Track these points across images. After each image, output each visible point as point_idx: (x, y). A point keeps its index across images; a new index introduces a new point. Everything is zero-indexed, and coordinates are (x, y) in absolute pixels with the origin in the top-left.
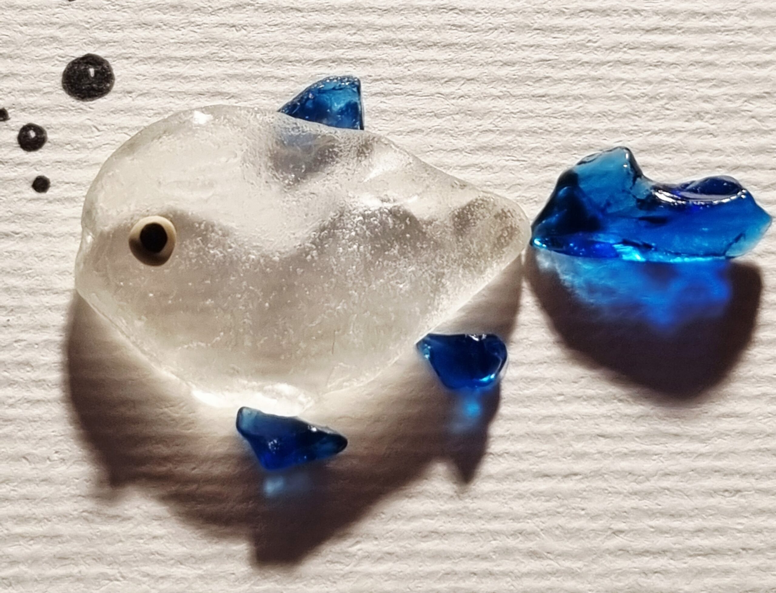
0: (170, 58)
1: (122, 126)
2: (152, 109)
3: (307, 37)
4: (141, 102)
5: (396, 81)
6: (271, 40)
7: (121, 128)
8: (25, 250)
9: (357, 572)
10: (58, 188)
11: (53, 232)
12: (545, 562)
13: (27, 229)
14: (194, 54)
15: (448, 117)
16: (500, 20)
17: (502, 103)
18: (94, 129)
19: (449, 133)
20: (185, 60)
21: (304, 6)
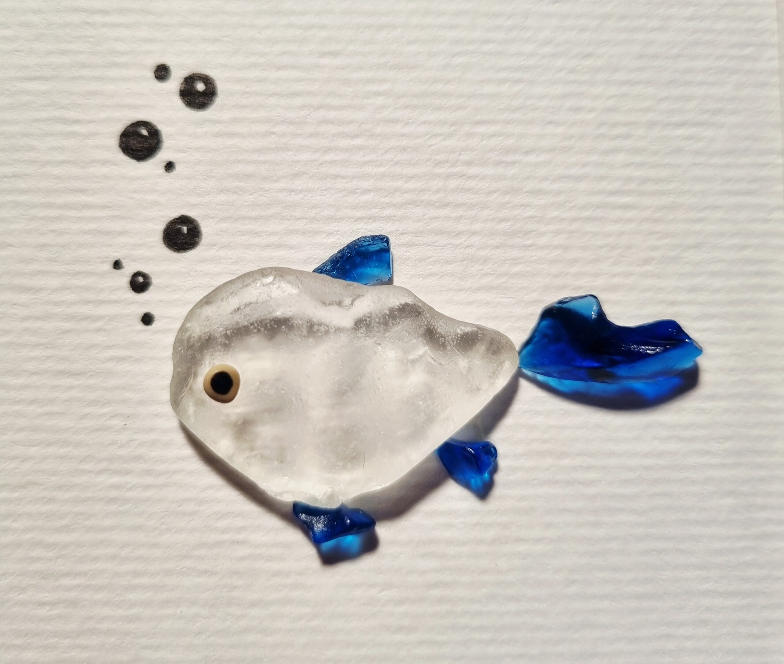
0: (244, 218)
3: (350, 199)
5: (418, 235)
6: (322, 202)
8: (137, 370)
9: (382, 612)
10: (161, 321)
12: (521, 604)
13: (138, 354)
14: (263, 213)
15: (457, 263)
16: (498, 185)
17: (499, 252)
18: (187, 275)
19: (458, 276)
21: (348, 174)
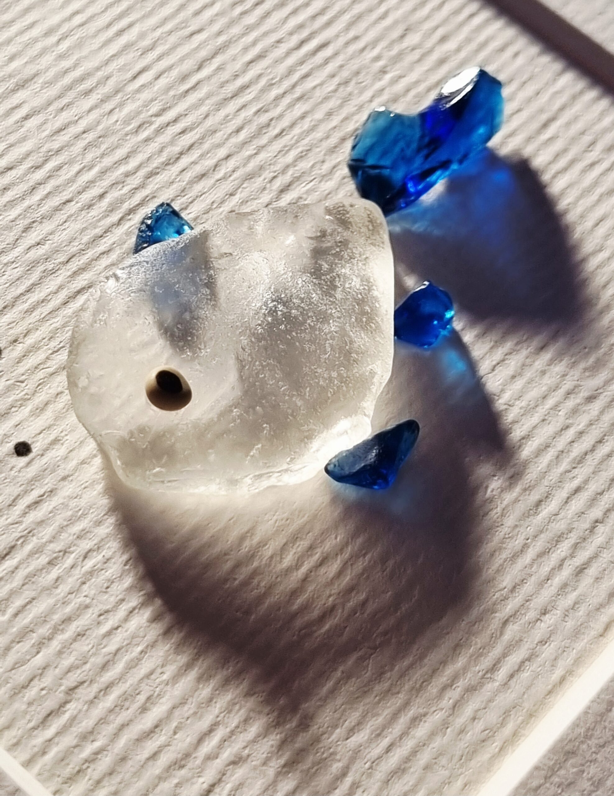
1: (35, 365)
2: (44, 339)
3: (94, 212)
4: (30, 340)
5: (183, 194)
6: (73, 233)
7: (36, 368)
8: (61, 501)
9: (507, 506)
10: (37, 441)
11: (67, 473)
12: (602, 397)
13: (46, 487)
14: (31, 282)
15: (240, 190)
16: (204, 109)
17: (263, 156)
18: (18, 384)
19: (252, 199)
20: (29, 291)
21: (71, 195)
